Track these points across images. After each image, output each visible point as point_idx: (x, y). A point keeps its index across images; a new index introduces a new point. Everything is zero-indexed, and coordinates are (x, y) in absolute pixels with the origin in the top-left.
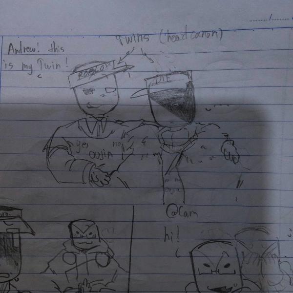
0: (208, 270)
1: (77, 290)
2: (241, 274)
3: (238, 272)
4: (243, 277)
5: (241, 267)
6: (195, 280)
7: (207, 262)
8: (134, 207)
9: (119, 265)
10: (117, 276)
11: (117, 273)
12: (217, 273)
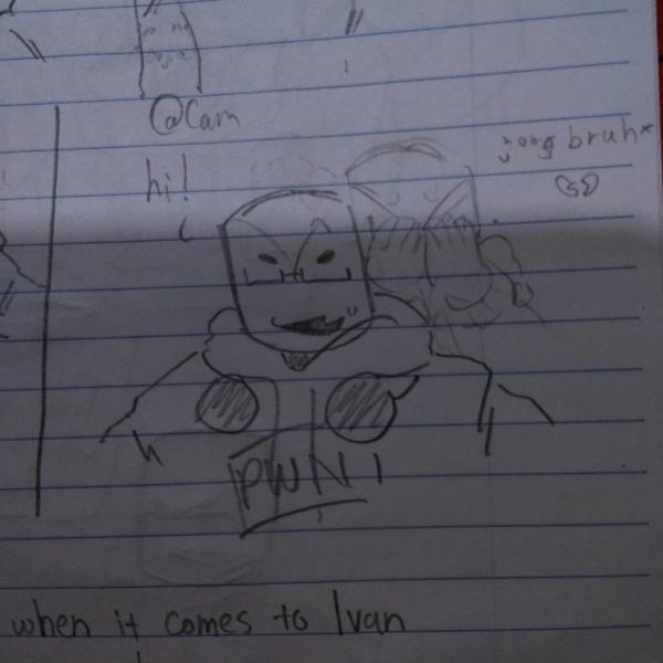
0: (271, 272)
2: (367, 279)
3: (357, 273)
4: (374, 289)
5: (365, 260)
6: (236, 300)
7: (269, 249)
8: (57, 109)
9: (18, 269)
10: (12, 298)
11: (13, 289)
12: (299, 278)
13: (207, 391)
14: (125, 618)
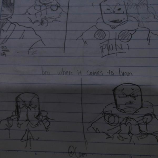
0: (109, 12)
1: (41, 22)
2: (127, 13)
3: (125, 12)
4: (128, 15)
5: (127, 10)
6: (102, 16)
7: (108, 8)
9: (62, 10)
10: (61, 15)
11: (61, 13)
12: (114, 13)
13: (96, 32)
14: (79, 72)
